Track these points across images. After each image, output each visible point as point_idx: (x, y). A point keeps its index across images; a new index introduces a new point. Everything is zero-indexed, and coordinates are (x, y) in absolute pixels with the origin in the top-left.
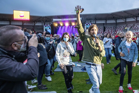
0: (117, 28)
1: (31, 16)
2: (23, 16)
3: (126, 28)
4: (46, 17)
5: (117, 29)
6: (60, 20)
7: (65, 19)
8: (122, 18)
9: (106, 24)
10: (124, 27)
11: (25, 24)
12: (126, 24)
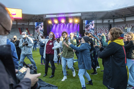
1: (23, 15)
2: (15, 14)
3: (126, 28)
4: (39, 16)
6: (55, 16)
7: (60, 16)
8: (122, 17)
9: (103, 24)
10: (123, 26)
11: (19, 24)
12: (125, 24)
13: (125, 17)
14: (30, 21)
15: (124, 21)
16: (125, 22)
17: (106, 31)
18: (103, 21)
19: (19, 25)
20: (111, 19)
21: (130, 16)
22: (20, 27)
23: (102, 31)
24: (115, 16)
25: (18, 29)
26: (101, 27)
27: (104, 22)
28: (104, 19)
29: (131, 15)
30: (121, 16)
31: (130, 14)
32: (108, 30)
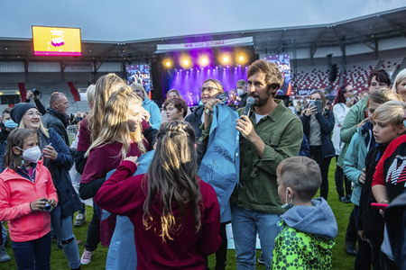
0: (349, 73)
1: (84, 44)
2: (62, 44)
4: (129, 45)
5: (349, 77)
6: (181, 46)
7: (195, 45)
8: (366, 41)
9: (312, 61)
10: (370, 67)
11: (68, 70)
12: (377, 58)
13: (377, 41)
14: (102, 62)
15: (372, 51)
16: (376, 54)
17: (321, 82)
18: (312, 54)
19: (70, 73)
20: (337, 45)
21: (389, 36)
22: (72, 79)
23: (311, 82)
24: (347, 37)
25: (67, 86)
26: (308, 70)
27: (315, 56)
28: (315, 47)
29: (393, 33)
30: (364, 38)
31: (391, 31)
32: (327, 80)
